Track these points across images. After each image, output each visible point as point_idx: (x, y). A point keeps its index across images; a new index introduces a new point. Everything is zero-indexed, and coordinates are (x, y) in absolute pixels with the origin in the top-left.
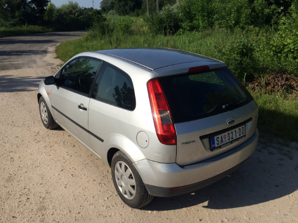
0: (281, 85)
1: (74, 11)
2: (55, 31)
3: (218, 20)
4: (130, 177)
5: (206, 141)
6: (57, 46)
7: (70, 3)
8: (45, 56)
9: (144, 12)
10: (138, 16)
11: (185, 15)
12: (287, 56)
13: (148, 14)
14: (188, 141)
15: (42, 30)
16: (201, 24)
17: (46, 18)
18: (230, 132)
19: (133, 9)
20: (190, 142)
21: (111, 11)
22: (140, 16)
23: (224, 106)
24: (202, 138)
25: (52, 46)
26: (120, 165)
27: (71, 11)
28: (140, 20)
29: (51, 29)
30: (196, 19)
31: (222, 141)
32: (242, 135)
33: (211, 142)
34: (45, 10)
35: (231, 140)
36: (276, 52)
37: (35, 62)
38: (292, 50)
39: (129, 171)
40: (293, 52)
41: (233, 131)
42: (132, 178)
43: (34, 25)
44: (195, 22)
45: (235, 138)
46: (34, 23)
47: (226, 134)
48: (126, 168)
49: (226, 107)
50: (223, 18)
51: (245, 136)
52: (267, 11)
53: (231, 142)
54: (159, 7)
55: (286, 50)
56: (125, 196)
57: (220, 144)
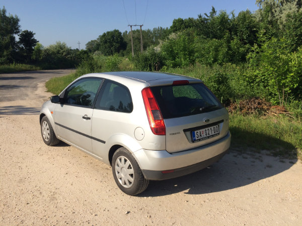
0: (254, 108)
1: (62, 51)
2: (42, 70)
3: (198, 57)
4: (129, 167)
5: (188, 133)
6: (47, 82)
7: (58, 43)
8: (36, 91)
9: (129, 53)
10: (123, 56)
11: (168, 54)
12: (259, 85)
13: (133, 54)
14: (174, 133)
15: (29, 69)
16: (183, 62)
17: (34, 57)
18: (207, 129)
19: (118, 50)
20: (176, 134)
21: (96, 52)
22: (125, 57)
23: (201, 109)
24: (185, 131)
25: (41, 82)
26: (120, 160)
27: (59, 51)
28: (126, 60)
29: (39, 68)
30: (178, 58)
31: (201, 135)
32: (216, 133)
33: (193, 135)
34: (33, 50)
35: (208, 135)
36: (249, 82)
37: (27, 95)
38: (263, 80)
39: (129, 162)
40: (263, 82)
41: (209, 128)
42: (131, 168)
43: (22, 63)
44: (177, 60)
45: (211, 134)
46: (22, 62)
47: (204, 130)
48: (126, 161)
49: (203, 110)
50: (203, 56)
51: (219, 134)
52: (242, 49)
53: (208, 137)
54: (144, 47)
55: (257, 80)
56: (125, 186)
57: (199, 138)
